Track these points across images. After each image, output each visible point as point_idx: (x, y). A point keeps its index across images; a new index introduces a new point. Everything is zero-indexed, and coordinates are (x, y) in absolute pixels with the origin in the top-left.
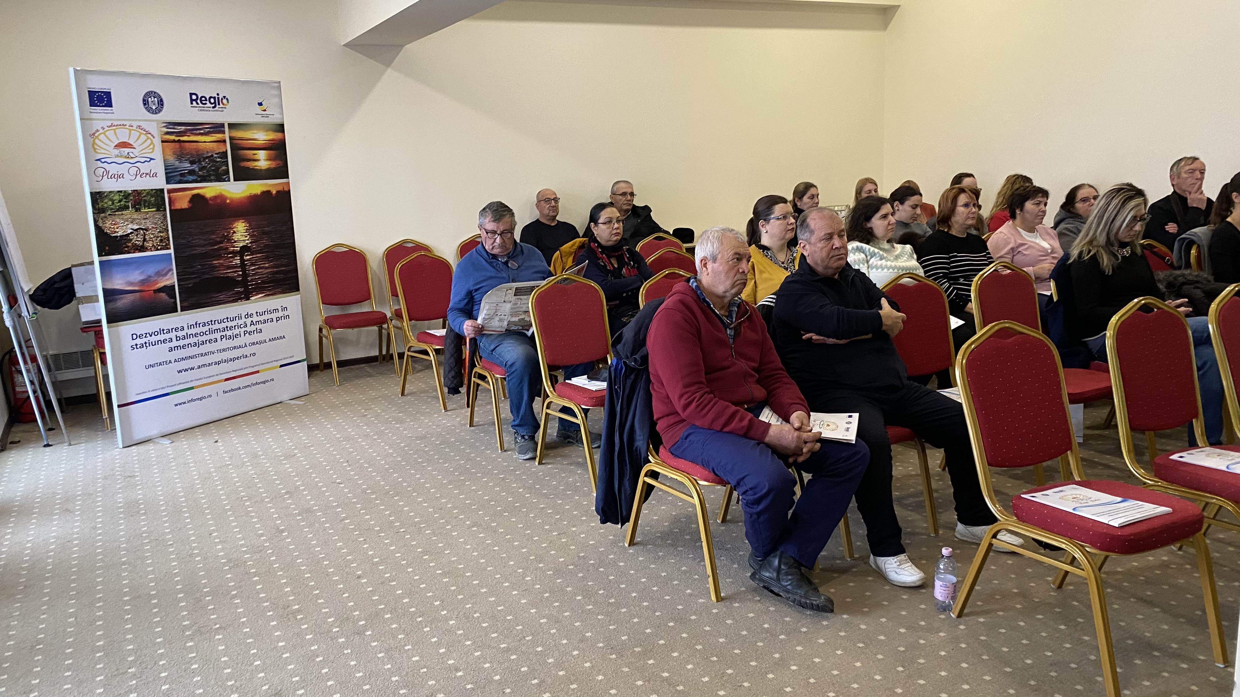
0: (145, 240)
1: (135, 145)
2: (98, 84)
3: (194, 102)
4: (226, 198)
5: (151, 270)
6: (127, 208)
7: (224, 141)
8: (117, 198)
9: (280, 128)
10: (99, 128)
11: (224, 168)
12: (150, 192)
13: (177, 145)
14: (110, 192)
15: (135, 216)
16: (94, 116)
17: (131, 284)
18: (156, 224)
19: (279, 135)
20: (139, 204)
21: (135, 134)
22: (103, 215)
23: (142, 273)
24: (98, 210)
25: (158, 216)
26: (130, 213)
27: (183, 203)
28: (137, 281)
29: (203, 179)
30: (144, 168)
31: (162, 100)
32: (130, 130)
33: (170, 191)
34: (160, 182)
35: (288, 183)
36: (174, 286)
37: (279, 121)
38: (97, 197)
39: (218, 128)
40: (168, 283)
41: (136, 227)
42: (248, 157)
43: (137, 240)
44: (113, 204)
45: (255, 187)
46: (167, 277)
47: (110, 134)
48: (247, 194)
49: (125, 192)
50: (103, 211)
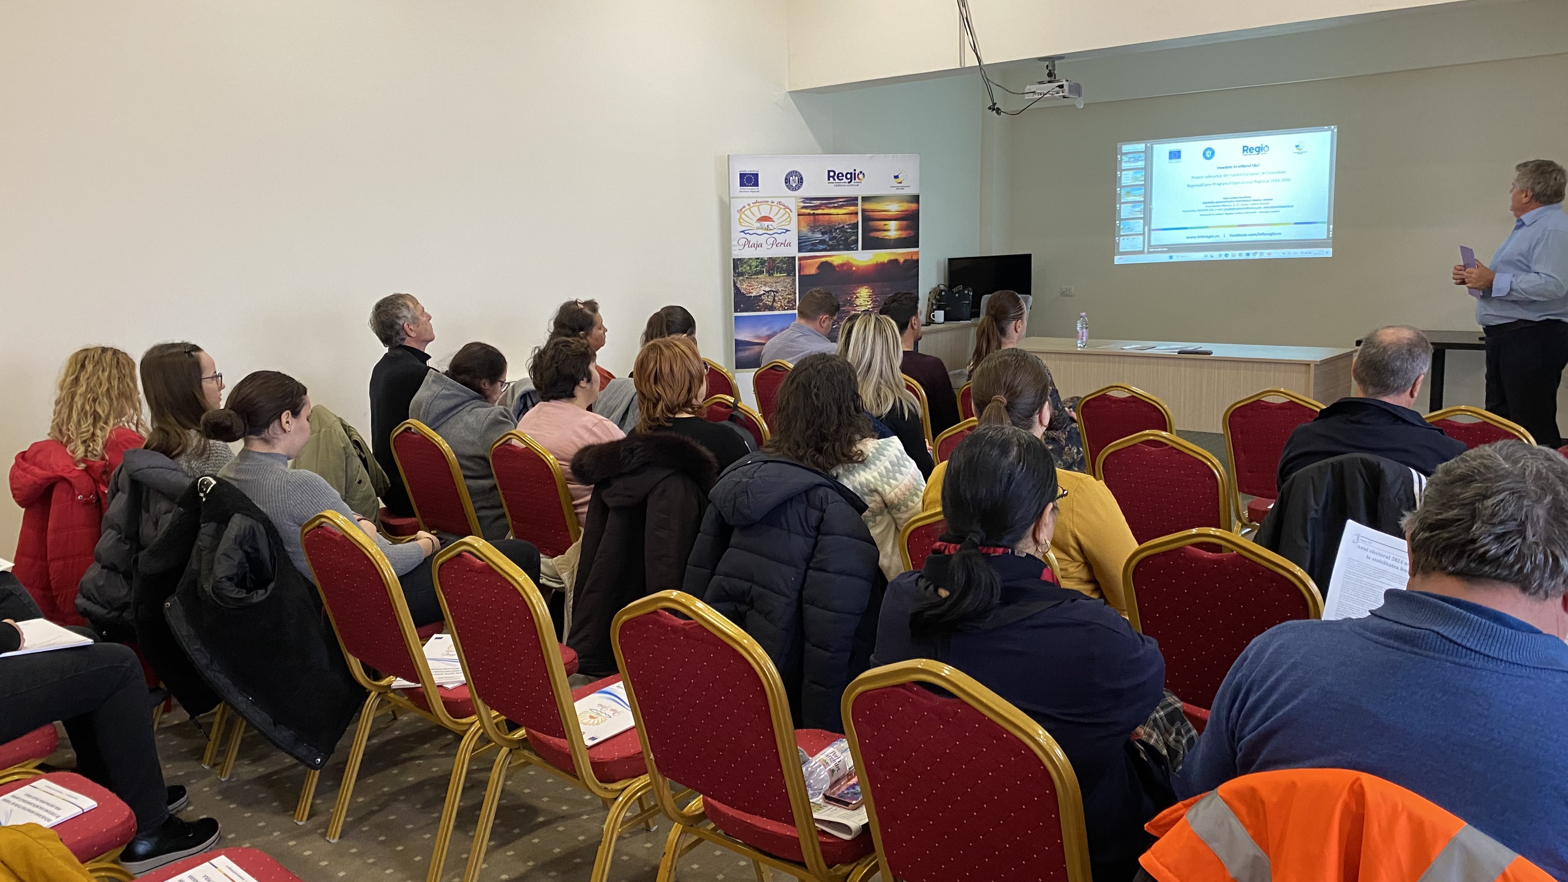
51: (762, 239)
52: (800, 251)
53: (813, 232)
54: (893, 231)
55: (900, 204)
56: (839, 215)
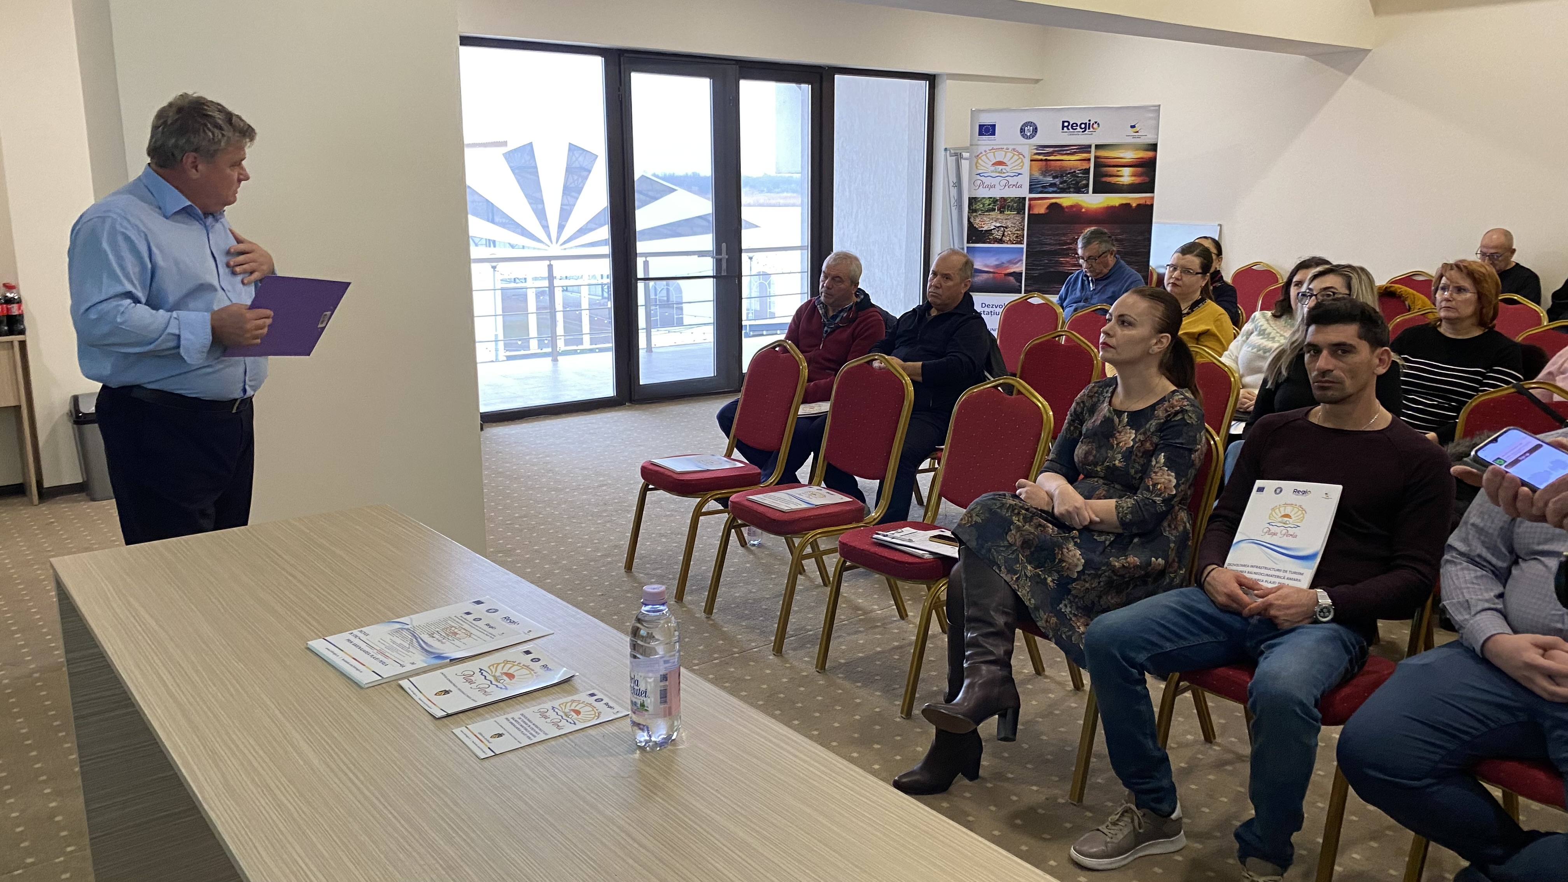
0: (1003, 235)
1: (1008, 163)
2: (987, 120)
3: (1065, 128)
4: (1082, 208)
5: (1005, 258)
6: (994, 210)
7: (1089, 160)
8: (987, 202)
9: (1154, 147)
10: (983, 151)
11: (1084, 182)
12: (1013, 200)
13: (1044, 163)
14: (984, 198)
15: (999, 217)
16: (980, 142)
17: (987, 266)
18: (1014, 224)
19: (1150, 154)
20: (1004, 208)
21: (1009, 155)
22: (975, 214)
23: (997, 260)
24: (972, 210)
25: (1018, 217)
26: (995, 214)
27: (1041, 209)
28: (992, 264)
29: (1063, 191)
30: (1012, 181)
31: (1036, 128)
32: (1006, 152)
33: (1030, 199)
34: (1024, 192)
35: (1153, 198)
36: (1022, 273)
37: (1152, 141)
38: (972, 201)
39: (1086, 148)
40: (1017, 270)
41: (998, 225)
42: (1110, 173)
43: (998, 234)
44: (984, 206)
45: (1115, 200)
46: (1017, 265)
47: (990, 155)
48: (1105, 205)
49: (994, 198)
50: (975, 211)
51: (995, 181)
52: (1031, 192)
53: (1045, 176)
54: (1126, 176)
55: (1137, 152)
56: (1072, 161)
